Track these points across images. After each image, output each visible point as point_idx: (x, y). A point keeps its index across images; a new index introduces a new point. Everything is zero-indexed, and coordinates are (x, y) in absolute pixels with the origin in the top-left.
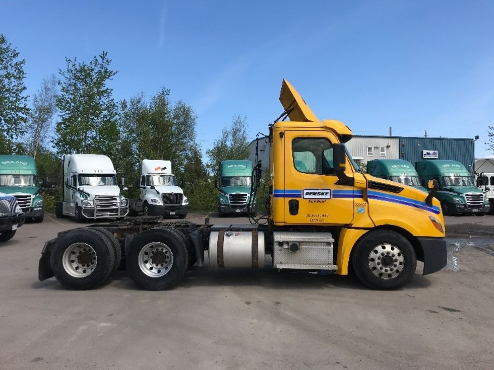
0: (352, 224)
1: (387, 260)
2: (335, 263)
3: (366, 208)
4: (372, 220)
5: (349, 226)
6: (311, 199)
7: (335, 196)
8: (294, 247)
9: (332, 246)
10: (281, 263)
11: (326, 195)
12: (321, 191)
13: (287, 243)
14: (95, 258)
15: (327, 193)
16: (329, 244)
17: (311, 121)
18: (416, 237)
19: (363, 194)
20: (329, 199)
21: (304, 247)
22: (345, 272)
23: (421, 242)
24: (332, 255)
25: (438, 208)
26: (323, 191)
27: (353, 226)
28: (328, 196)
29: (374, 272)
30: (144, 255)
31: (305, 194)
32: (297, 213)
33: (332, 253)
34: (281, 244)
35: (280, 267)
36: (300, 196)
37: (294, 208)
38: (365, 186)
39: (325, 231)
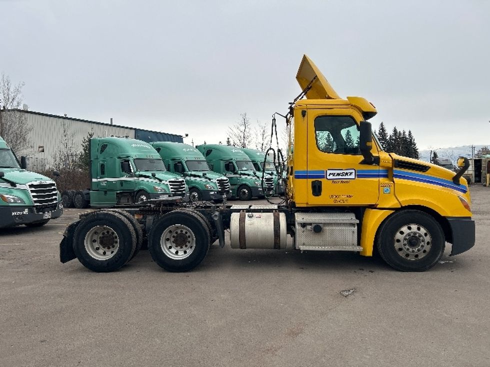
0: (377, 205)
1: (413, 241)
2: (359, 244)
3: (392, 188)
4: (398, 200)
5: (373, 207)
6: (334, 179)
7: (359, 176)
8: (318, 229)
9: (356, 227)
10: (304, 244)
11: (350, 175)
12: (345, 172)
13: (310, 224)
14: (116, 242)
15: (351, 173)
16: (353, 225)
17: (334, 99)
18: (444, 218)
19: (388, 174)
20: (353, 179)
21: (327, 228)
22: (369, 253)
23: (451, 223)
24: (357, 236)
25: (465, 187)
26: (348, 171)
27: (378, 206)
28: (353, 176)
29: (401, 254)
30: (165, 242)
31: (328, 174)
32: (320, 195)
33: (357, 233)
34: (304, 225)
35: (302, 248)
36: (323, 177)
37: (317, 189)
38: (390, 165)
39: (348, 212)
